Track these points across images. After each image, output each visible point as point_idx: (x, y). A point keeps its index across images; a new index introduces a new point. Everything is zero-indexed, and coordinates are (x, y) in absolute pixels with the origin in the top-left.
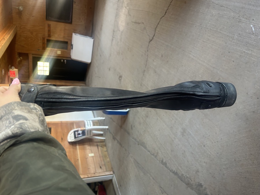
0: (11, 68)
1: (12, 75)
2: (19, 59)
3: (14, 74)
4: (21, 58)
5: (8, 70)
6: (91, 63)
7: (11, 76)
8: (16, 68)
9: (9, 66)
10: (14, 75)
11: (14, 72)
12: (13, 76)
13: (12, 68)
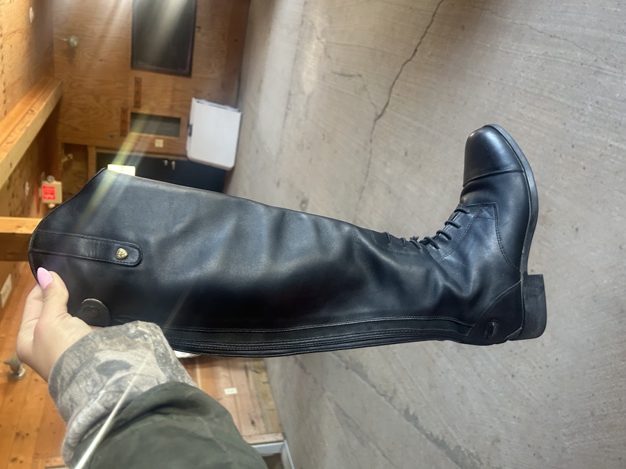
0: (46, 180)
1: (47, 196)
2: (65, 159)
3: (52, 194)
4: (70, 156)
5: (39, 185)
6: (233, 169)
7: (44, 198)
8: (57, 179)
9: (41, 174)
10: (52, 196)
11: (53, 188)
12: (49, 198)
13: (49, 180)
